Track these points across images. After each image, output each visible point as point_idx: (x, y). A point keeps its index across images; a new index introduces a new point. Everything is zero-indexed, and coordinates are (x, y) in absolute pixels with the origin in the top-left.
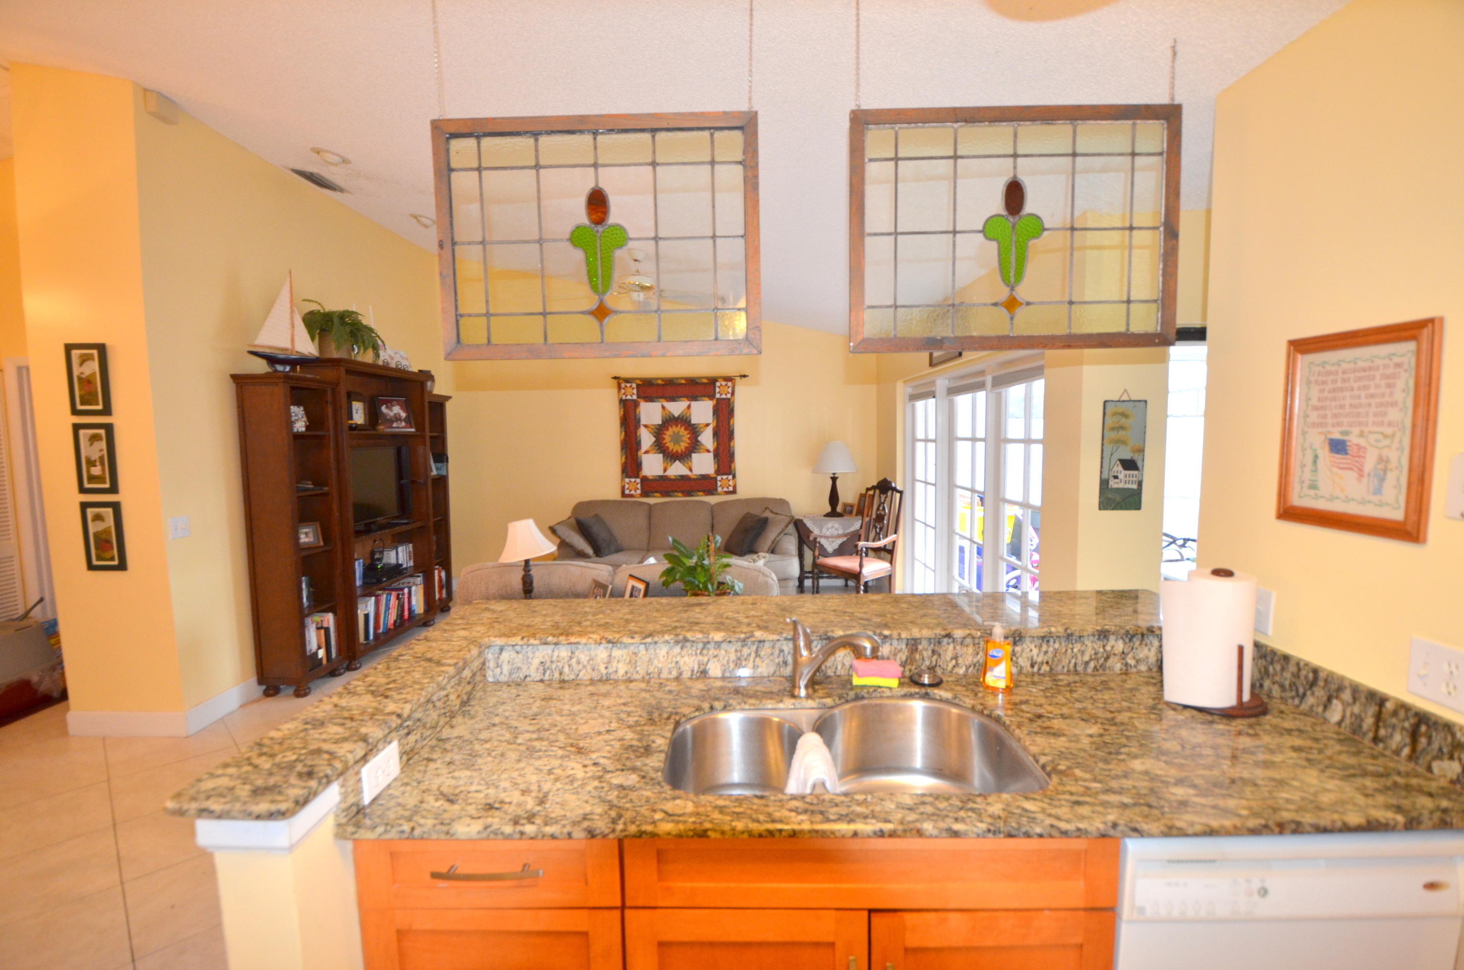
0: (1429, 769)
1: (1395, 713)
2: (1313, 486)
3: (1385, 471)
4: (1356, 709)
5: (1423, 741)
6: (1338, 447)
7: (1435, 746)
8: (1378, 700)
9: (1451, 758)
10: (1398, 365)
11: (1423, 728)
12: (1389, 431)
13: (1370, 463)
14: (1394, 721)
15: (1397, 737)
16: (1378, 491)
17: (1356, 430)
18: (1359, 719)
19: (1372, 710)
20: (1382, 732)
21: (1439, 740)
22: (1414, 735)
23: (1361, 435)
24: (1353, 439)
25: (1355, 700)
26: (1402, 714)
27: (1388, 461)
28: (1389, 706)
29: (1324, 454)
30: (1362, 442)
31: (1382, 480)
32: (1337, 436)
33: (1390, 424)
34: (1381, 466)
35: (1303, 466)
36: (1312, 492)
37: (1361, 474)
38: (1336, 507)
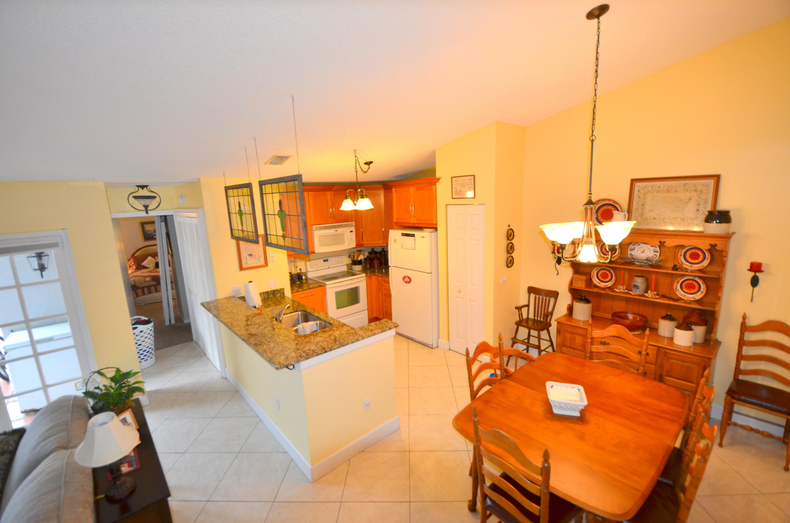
0: (276, 297)
1: (270, 292)
2: (247, 263)
3: (260, 257)
4: (264, 296)
6: (250, 255)
7: (276, 293)
8: (267, 292)
9: (278, 293)
11: (274, 292)
12: (259, 251)
13: (257, 257)
15: (271, 296)
16: (260, 261)
17: (253, 252)
18: (265, 297)
19: (267, 294)
20: (269, 296)
21: (277, 292)
22: (273, 294)
23: (255, 252)
24: (253, 253)
25: (263, 294)
28: (269, 292)
29: (248, 257)
30: (255, 254)
31: (260, 259)
32: (250, 253)
33: (259, 250)
34: (259, 257)
35: (244, 260)
36: (247, 264)
37: (256, 259)
38: (253, 265)
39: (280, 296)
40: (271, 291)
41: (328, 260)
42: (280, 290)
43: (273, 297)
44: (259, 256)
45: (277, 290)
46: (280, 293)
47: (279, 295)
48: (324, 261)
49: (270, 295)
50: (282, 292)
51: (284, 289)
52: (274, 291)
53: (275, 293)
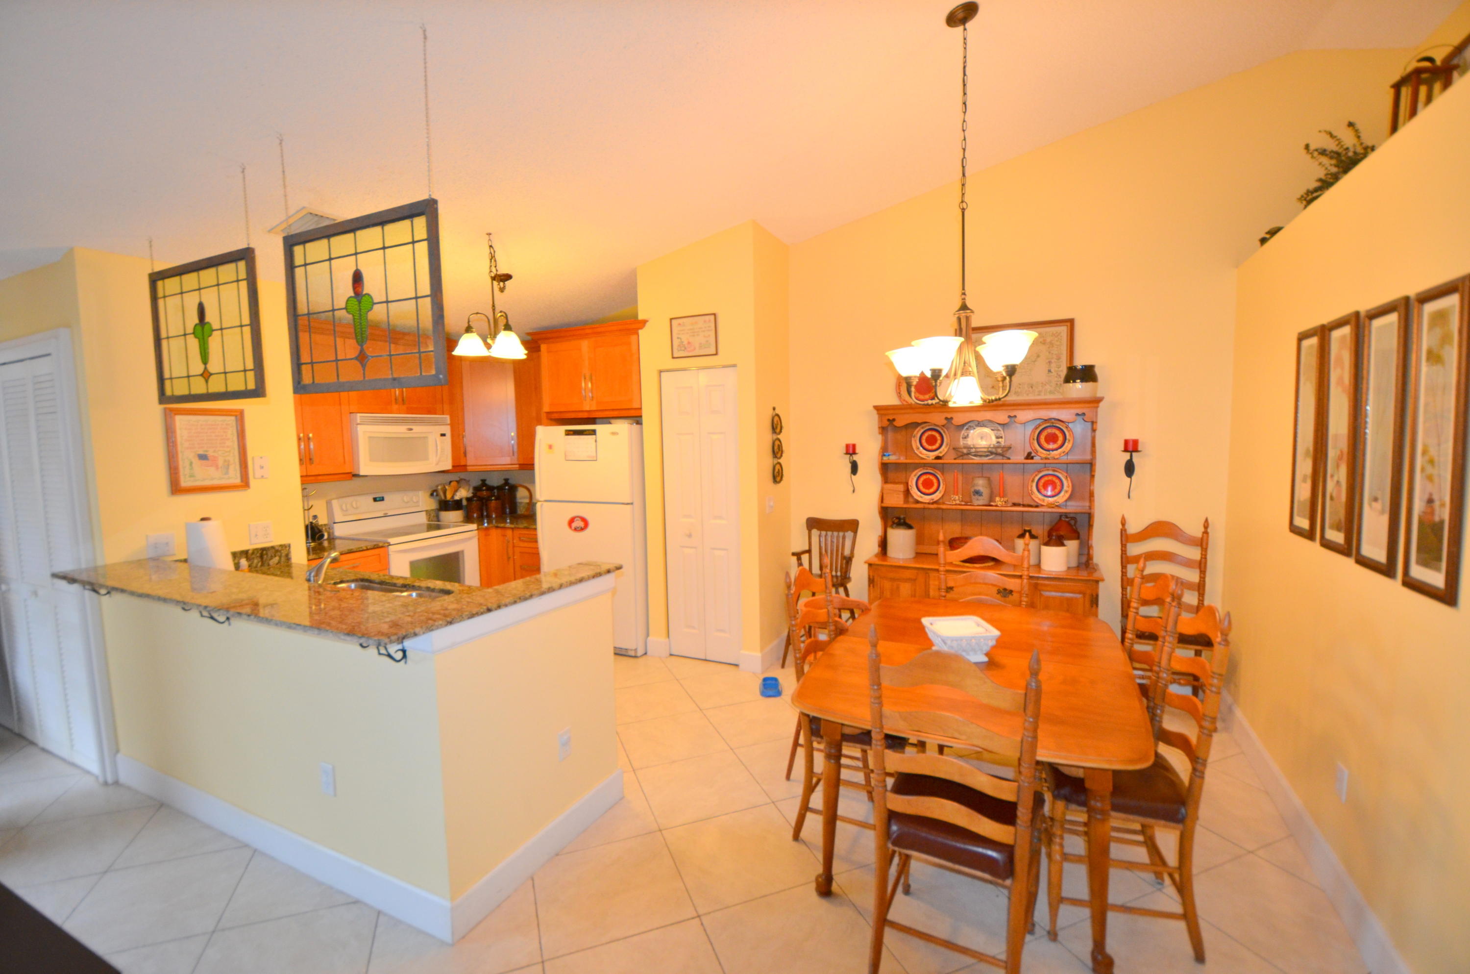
0: (269, 565)
1: (253, 553)
2: (192, 476)
3: (228, 465)
4: (237, 561)
5: (265, 556)
6: (203, 457)
7: (269, 555)
8: (245, 552)
9: (275, 556)
10: (227, 424)
11: (265, 552)
12: (228, 450)
13: (221, 462)
14: (253, 556)
16: (227, 473)
17: (211, 450)
21: (270, 553)
22: (261, 557)
23: (214, 451)
24: (210, 453)
26: (256, 552)
27: (229, 461)
28: (250, 552)
29: (197, 462)
30: (215, 454)
31: (228, 468)
32: (201, 452)
33: (228, 447)
35: (183, 467)
36: (191, 479)
37: (217, 467)
38: (208, 483)
39: (279, 562)
40: (257, 549)
41: (383, 498)
42: (280, 549)
43: (260, 564)
44: (225, 461)
45: (273, 547)
46: (280, 557)
47: (276, 559)
48: (375, 500)
49: (253, 558)
50: (284, 553)
51: (289, 546)
52: (263, 549)
53: (267, 554)
